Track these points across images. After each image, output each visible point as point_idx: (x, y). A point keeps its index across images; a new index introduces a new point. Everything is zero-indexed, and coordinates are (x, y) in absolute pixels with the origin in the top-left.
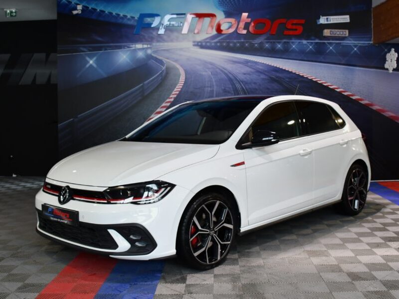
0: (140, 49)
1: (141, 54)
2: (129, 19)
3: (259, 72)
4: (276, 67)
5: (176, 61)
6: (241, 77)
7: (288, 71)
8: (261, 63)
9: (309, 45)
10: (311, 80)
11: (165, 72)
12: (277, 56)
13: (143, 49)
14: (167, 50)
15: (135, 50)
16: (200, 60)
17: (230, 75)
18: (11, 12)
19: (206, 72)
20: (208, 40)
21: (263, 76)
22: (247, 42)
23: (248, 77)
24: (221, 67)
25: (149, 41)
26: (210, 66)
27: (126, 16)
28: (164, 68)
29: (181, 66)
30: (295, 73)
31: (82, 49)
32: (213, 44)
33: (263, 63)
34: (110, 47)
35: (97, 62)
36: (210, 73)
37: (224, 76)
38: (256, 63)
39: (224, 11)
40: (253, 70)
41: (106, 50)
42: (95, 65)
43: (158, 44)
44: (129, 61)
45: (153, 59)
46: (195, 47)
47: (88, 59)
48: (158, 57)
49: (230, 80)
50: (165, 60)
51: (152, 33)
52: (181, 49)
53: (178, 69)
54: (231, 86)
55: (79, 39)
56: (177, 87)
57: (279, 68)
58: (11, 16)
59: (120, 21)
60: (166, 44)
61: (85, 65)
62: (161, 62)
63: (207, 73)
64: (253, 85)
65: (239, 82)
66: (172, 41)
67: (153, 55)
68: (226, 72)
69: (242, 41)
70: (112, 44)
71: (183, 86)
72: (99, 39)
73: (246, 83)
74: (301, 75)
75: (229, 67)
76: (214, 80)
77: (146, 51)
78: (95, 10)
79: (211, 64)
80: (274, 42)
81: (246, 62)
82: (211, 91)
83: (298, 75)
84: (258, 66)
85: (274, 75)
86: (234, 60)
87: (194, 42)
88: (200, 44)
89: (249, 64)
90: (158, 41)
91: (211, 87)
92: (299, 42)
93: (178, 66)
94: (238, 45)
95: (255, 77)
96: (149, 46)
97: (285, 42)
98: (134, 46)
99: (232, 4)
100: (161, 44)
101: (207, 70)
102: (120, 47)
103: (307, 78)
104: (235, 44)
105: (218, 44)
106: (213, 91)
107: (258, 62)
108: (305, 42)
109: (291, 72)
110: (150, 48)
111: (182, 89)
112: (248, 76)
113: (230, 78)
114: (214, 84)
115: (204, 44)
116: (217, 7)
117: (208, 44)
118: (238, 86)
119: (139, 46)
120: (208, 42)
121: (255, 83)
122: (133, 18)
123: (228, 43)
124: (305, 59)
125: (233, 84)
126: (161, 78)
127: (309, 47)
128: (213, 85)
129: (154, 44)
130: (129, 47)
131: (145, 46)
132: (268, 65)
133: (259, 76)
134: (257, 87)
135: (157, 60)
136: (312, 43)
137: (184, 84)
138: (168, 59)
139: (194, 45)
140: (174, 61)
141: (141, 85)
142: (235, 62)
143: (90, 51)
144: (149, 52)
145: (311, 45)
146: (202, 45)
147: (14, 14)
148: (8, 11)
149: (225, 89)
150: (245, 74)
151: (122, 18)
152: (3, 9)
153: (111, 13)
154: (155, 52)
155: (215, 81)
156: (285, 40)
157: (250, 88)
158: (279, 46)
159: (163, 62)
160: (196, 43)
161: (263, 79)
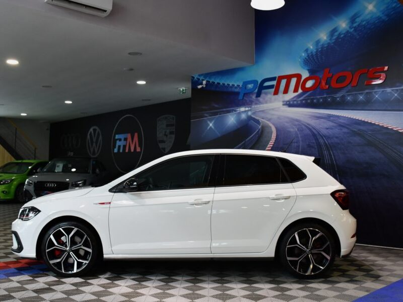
0: (242, 112)
1: (244, 116)
2: (236, 88)
3: (341, 126)
4: (358, 120)
5: (269, 120)
6: (324, 132)
7: (371, 123)
8: (343, 117)
9: (393, 93)
10: (397, 131)
11: (261, 130)
12: (359, 108)
13: (245, 111)
14: (263, 111)
15: (240, 113)
16: (288, 118)
17: (314, 131)
18: (183, 90)
19: (293, 128)
20: (295, 99)
21: (345, 130)
22: (330, 97)
23: (330, 132)
24: (306, 123)
25: (249, 105)
26: (297, 123)
27: (234, 85)
28: (260, 127)
29: (274, 124)
30: (378, 125)
31: (206, 115)
32: (299, 102)
33: (345, 117)
34: (223, 111)
35: (215, 124)
36: (297, 129)
37: (308, 132)
38: (338, 117)
39: (308, 70)
40: (334, 125)
41: (220, 114)
42: (213, 127)
43: (256, 106)
44: (235, 122)
45: (252, 120)
46: (285, 106)
47: (209, 122)
48: (256, 118)
49: (314, 135)
50: (261, 120)
51: (251, 98)
52: (273, 109)
53: (271, 127)
54: (314, 141)
55: (204, 107)
56: (270, 144)
57: (361, 120)
58: (183, 93)
59: (230, 90)
60: (262, 105)
61: (207, 127)
62: (258, 122)
63: (293, 130)
64: (335, 139)
65: (322, 137)
66: (266, 102)
67: (253, 116)
68: (311, 127)
69: (325, 96)
70: (224, 110)
71: (275, 143)
72: (216, 106)
73: (328, 137)
74: (385, 126)
75: (313, 123)
76: (299, 136)
77: (247, 113)
78: (214, 83)
79: (297, 120)
80: (356, 94)
81: (329, 117)
82: (297, 146)
83: (382, 127)
84: (340, 121)
85: (356, 128)
86: (318, 115)
87: (283, 102)
88: (288, 103)
89: (332, 118)
90: (256, 104)
91: (297, 143)
92: (383, 91)
93: (271, 125)
94: (321, 100)
95: (337, 131)
96: (249, 109)
97: (367, 93)
98: (239, 109)
99: (316, 62)
100: (258, 106)
101: (294, 127)
102: (229, 112)
103: (392, 129)
104: (318, 100)
105: (304, 102)
106: (298, 146)
107: (341, 116)
108: (389, 90)
109: (374, 124)
110: (250, 110)
111: (273, 145)
112: (331, 130)
113: (314, 133)
114: (300, 139)
115: (291, 103)
116: (302, 67)
117: (295, 102)
118: (321, 141)
119: (243, 109)
120: (294, 101)
121: (337, 137)
122: (238, 86)
123: (312, 99)
124: (390, 109)
125: (317, 139)
126: (257, 136)
127: (394, 95)
128: (299, 141)
129: (253, 107)
130: (235, 111)
131: (247, 109)
132: (350, 118)
133: (341, 129)
134: (339, 142)
135: (254, 120)
136: (397, 90)
137: (275, 140)
138: (263, 119)
139: (284, 105)
140: (268, 120)
141: (243, 142)
142: (319, 117)
143: (210, 116)
144: (250, 113)
145: (396, 93)
146: (290, 104)
147: (184, 91)
148: (181, 89)
149: (309, 144)
150: (327, 129)
151: (231, 87)
152: (178, 88)
153: (224, 84)
154: (254, 113)
155: (301, 137)
156: (367, 91)
157: (332, 143)
158: (361, 97)
159: (259, 122)
160: (285, 103)
161: (345, 133)
